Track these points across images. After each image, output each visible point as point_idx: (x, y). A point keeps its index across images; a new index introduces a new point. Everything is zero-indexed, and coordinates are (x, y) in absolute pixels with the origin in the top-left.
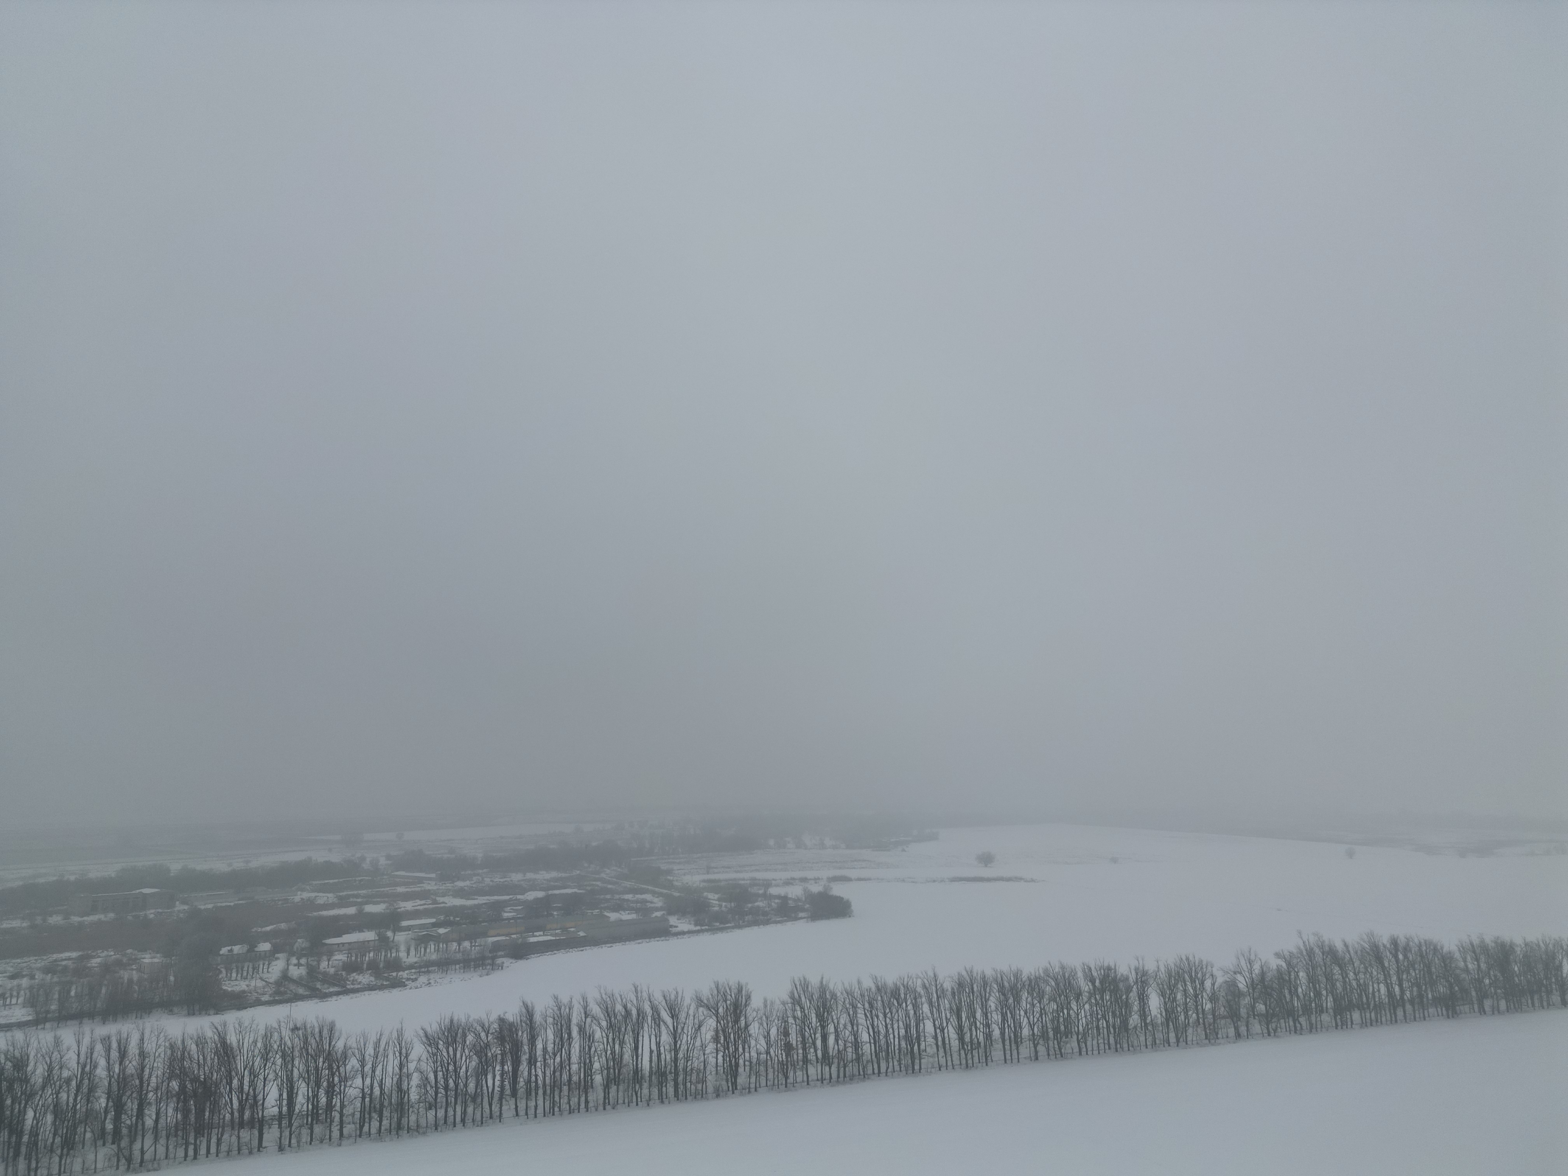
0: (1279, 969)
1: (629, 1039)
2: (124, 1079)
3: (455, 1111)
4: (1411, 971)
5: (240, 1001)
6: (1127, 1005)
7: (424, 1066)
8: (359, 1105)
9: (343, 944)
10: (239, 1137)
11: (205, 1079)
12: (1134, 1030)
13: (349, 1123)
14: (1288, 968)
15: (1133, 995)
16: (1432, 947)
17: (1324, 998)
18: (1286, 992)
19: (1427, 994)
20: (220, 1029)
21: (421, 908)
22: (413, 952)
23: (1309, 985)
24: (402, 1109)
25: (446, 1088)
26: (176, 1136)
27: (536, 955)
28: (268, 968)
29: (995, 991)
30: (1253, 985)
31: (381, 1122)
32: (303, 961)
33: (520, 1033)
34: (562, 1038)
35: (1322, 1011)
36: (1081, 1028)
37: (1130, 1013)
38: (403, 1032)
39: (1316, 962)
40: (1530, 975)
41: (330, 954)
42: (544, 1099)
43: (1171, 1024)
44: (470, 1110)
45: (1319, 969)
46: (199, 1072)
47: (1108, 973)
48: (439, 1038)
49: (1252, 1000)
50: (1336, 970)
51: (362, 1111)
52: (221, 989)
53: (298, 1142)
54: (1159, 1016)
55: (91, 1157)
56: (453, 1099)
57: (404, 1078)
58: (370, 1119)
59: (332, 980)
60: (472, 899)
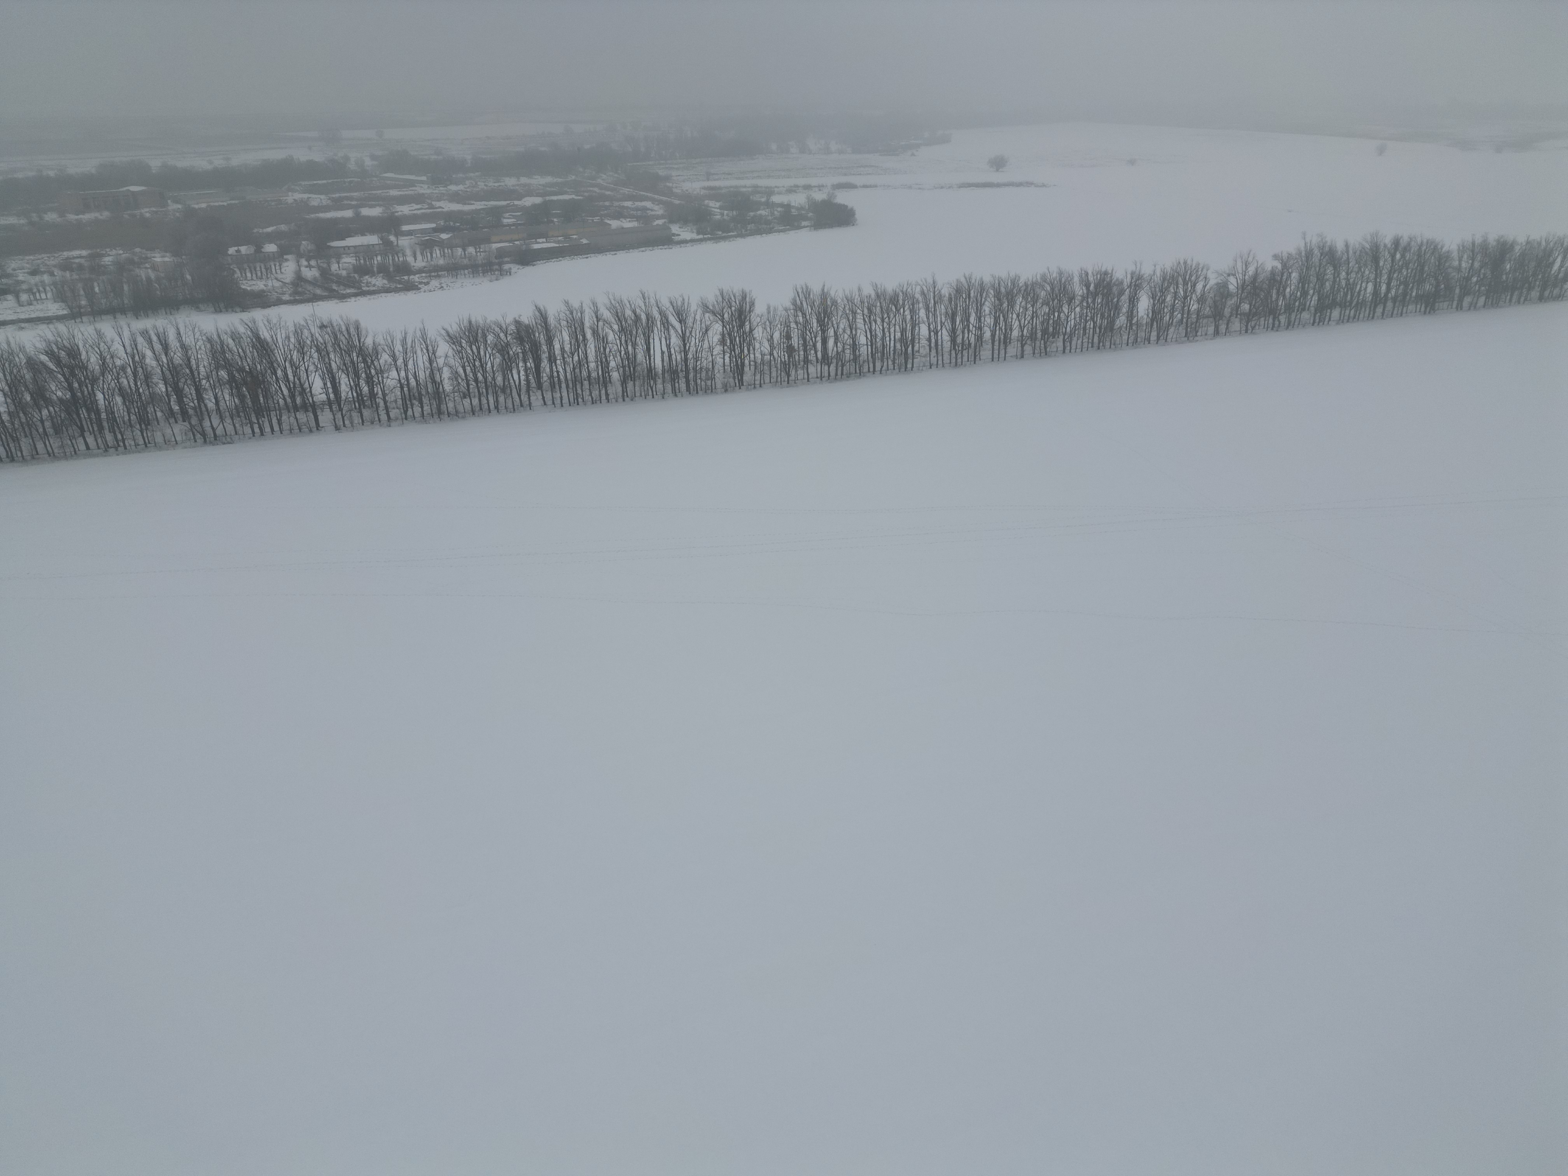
0: (1273, 273)
1: (640, 341)
2: (175, 367)
3: (488, 400)
4: (1404, 270)
5: (262, 300)
6: (1117, 308)
7: (451, 361)
8: (399, 393)
9: (349, 247)
10: (296, 418)
11: (249, 369)
12: (1119, 330)
13: (394, 408)
14: (1282, 269)
15: (1125, 298)
16: (1432, 247)
17: (1309, 297)
18: (1274, 291)
19: (1412, 292)
20: (250, 324)
21: (419, 212)
22: (419, 257)
23: (1299, 285)
24: (439, 398)
25: (476, 380)
26: (239, 416)
27: (541, 261)
28: (280, 269)
29: (991, 296)
30: (1243, 286)
31: (422, 407)
32: (313, 263)
33: (537, 335)
34: (577, 340)
35: (1303, 310)
36: (1068, 329)
37: (1118, 314)
38: (426, 331)
39: (1312, 263)
40: (1520, 272)
41: (338, 257)
42: (568, 391)
43: (1155, 323)
44: (501, 399)
45: (1313, 269)
46: (243, 364)
47: (1104, 277)
48: (461, 337)
49: (1239, 300)
50: (1330, 270)
51: (403, 398)
52: (240, 288)
53: (352, 423)
54: (1145, 317)
55: (168, 431)
56: (484, 390)
57: (435, 372)
58: (412, 405)
59: (348, 282)
60: (469, 204)
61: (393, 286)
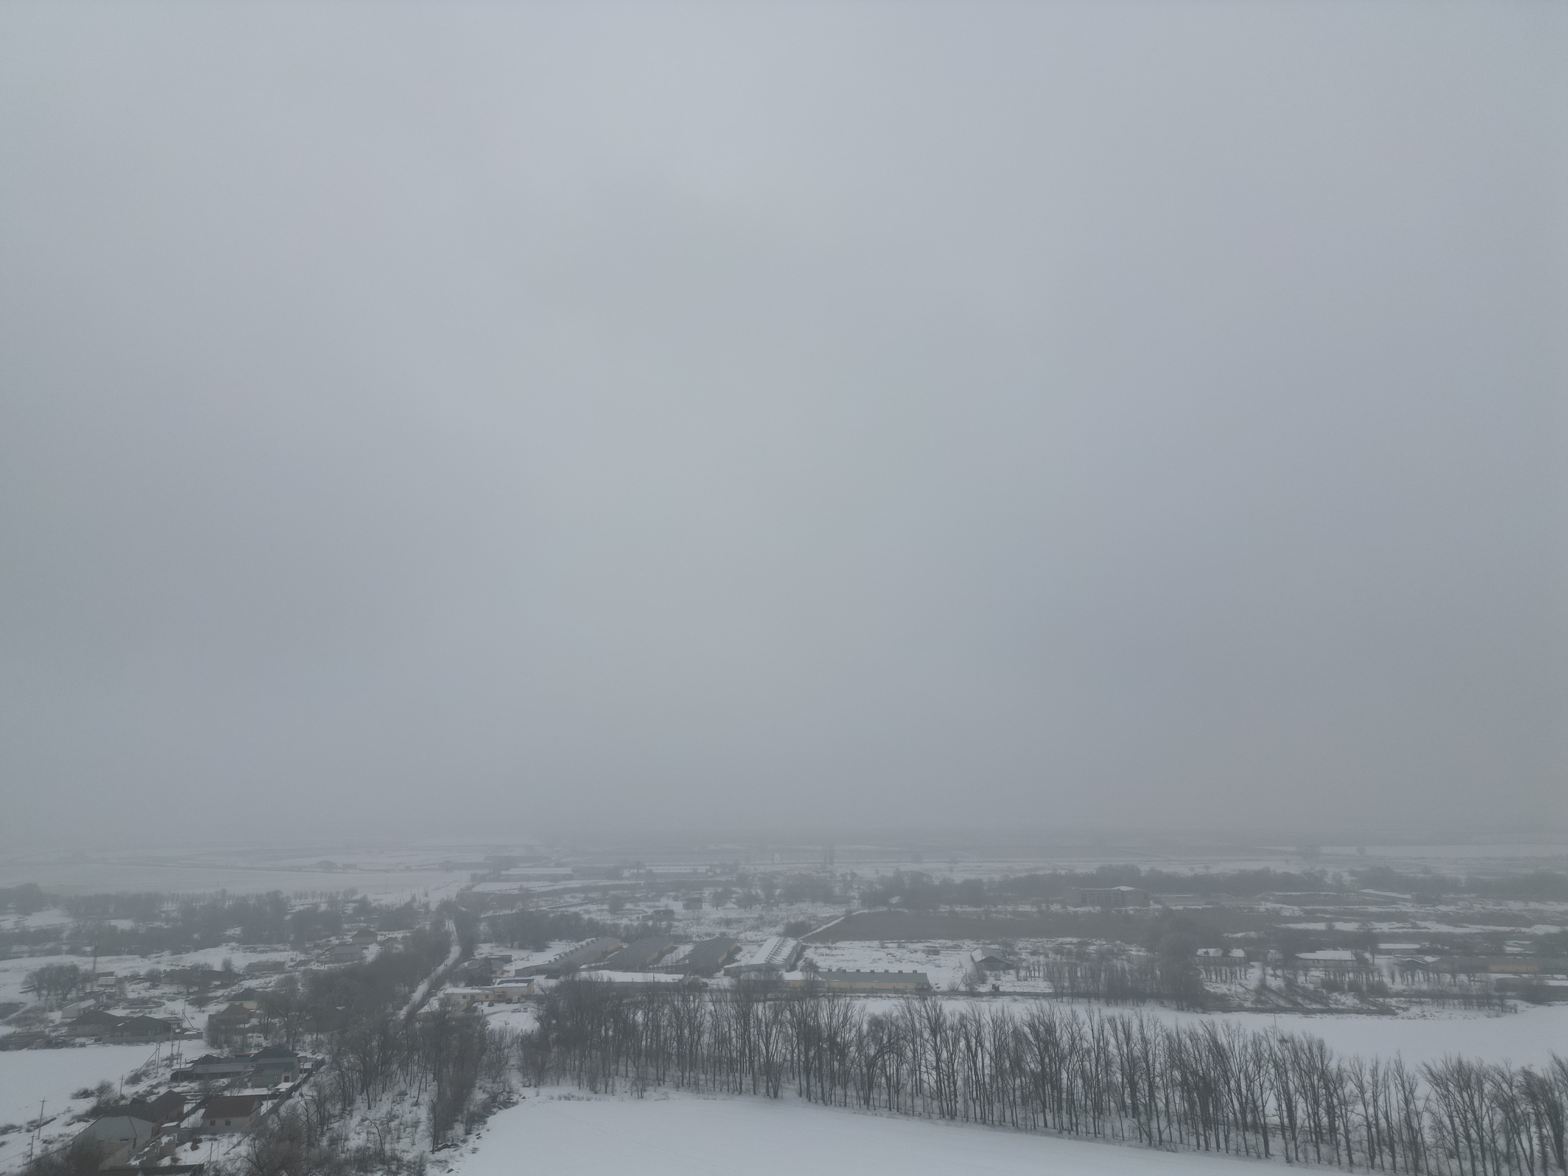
2: (1133, 1059)
3: (1484, 1166)
5: (1223, 1004)
7: (1434, 1106)
8: (1365, 1133)
9: (1318, 960)
10: (1245, 1139)
11: (1203, 1074)
13: (1358, 1151)
20: (1209, 1027)
21: (1400, 931)
22: (1398, 978)
24: (1417, 1150)
25: (1468, 1137)
26: (1187, 1123)
27: (1561, 1002)
28: (1245, 975)
31: (1394, 1157)
32: (1279, 972)
33: (1556, 1090)
38: (1403, 1065)
41: (1306, 969)
46: (1197, 1067)
48: (1447, 1079)
51: (1370, 1140)
52: (1204, 989)
53: (1306, 1157)
55: (1118, 1125)
56: (1479, 1154)
57: (1412, 1116)
58: (1381, 1151)
59: (1313, 996)
60: (1461, 927)
61: (1365, 1007)
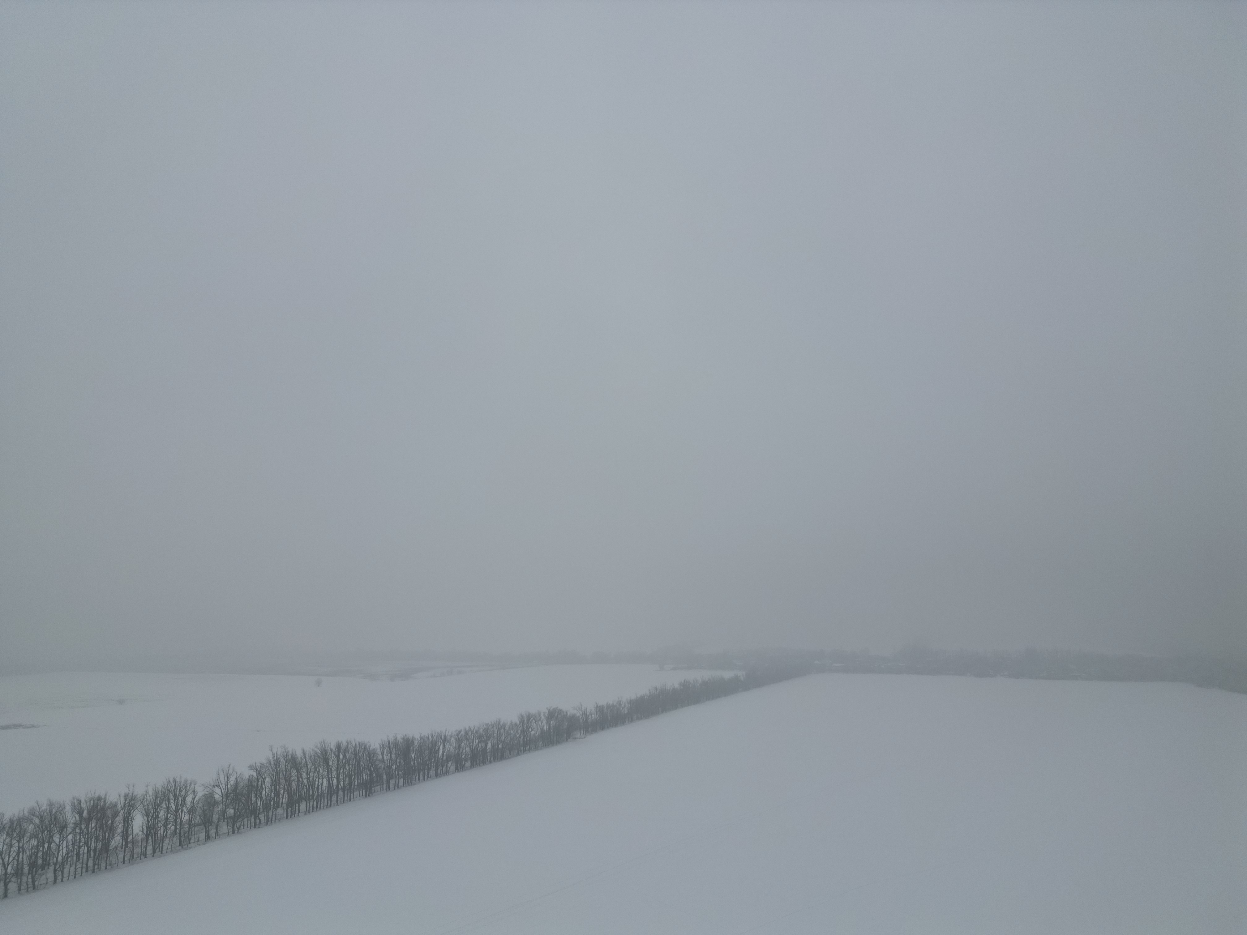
0: (250, 780)
4: (346, 766)
6: (112, 829)
12: (115, 850)
14: (257, 777)
15: (119, 819)
17: (281, 796)
18: (253, 795)
23: (272, 787)
30: (227, 795)
35: (278, 807)
36: (60, 858)
37: (113, 835)
39: (280, 769)
43: (150, 838)
45: (281, 773)
49: (224, 806)
50: (294, 773)
54: (140, 833)
